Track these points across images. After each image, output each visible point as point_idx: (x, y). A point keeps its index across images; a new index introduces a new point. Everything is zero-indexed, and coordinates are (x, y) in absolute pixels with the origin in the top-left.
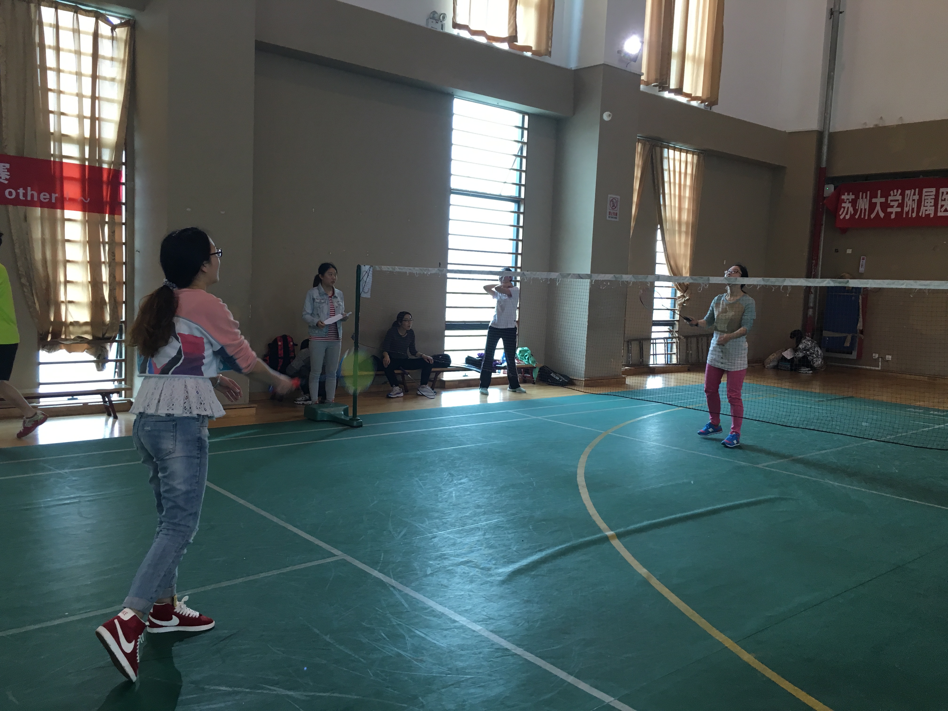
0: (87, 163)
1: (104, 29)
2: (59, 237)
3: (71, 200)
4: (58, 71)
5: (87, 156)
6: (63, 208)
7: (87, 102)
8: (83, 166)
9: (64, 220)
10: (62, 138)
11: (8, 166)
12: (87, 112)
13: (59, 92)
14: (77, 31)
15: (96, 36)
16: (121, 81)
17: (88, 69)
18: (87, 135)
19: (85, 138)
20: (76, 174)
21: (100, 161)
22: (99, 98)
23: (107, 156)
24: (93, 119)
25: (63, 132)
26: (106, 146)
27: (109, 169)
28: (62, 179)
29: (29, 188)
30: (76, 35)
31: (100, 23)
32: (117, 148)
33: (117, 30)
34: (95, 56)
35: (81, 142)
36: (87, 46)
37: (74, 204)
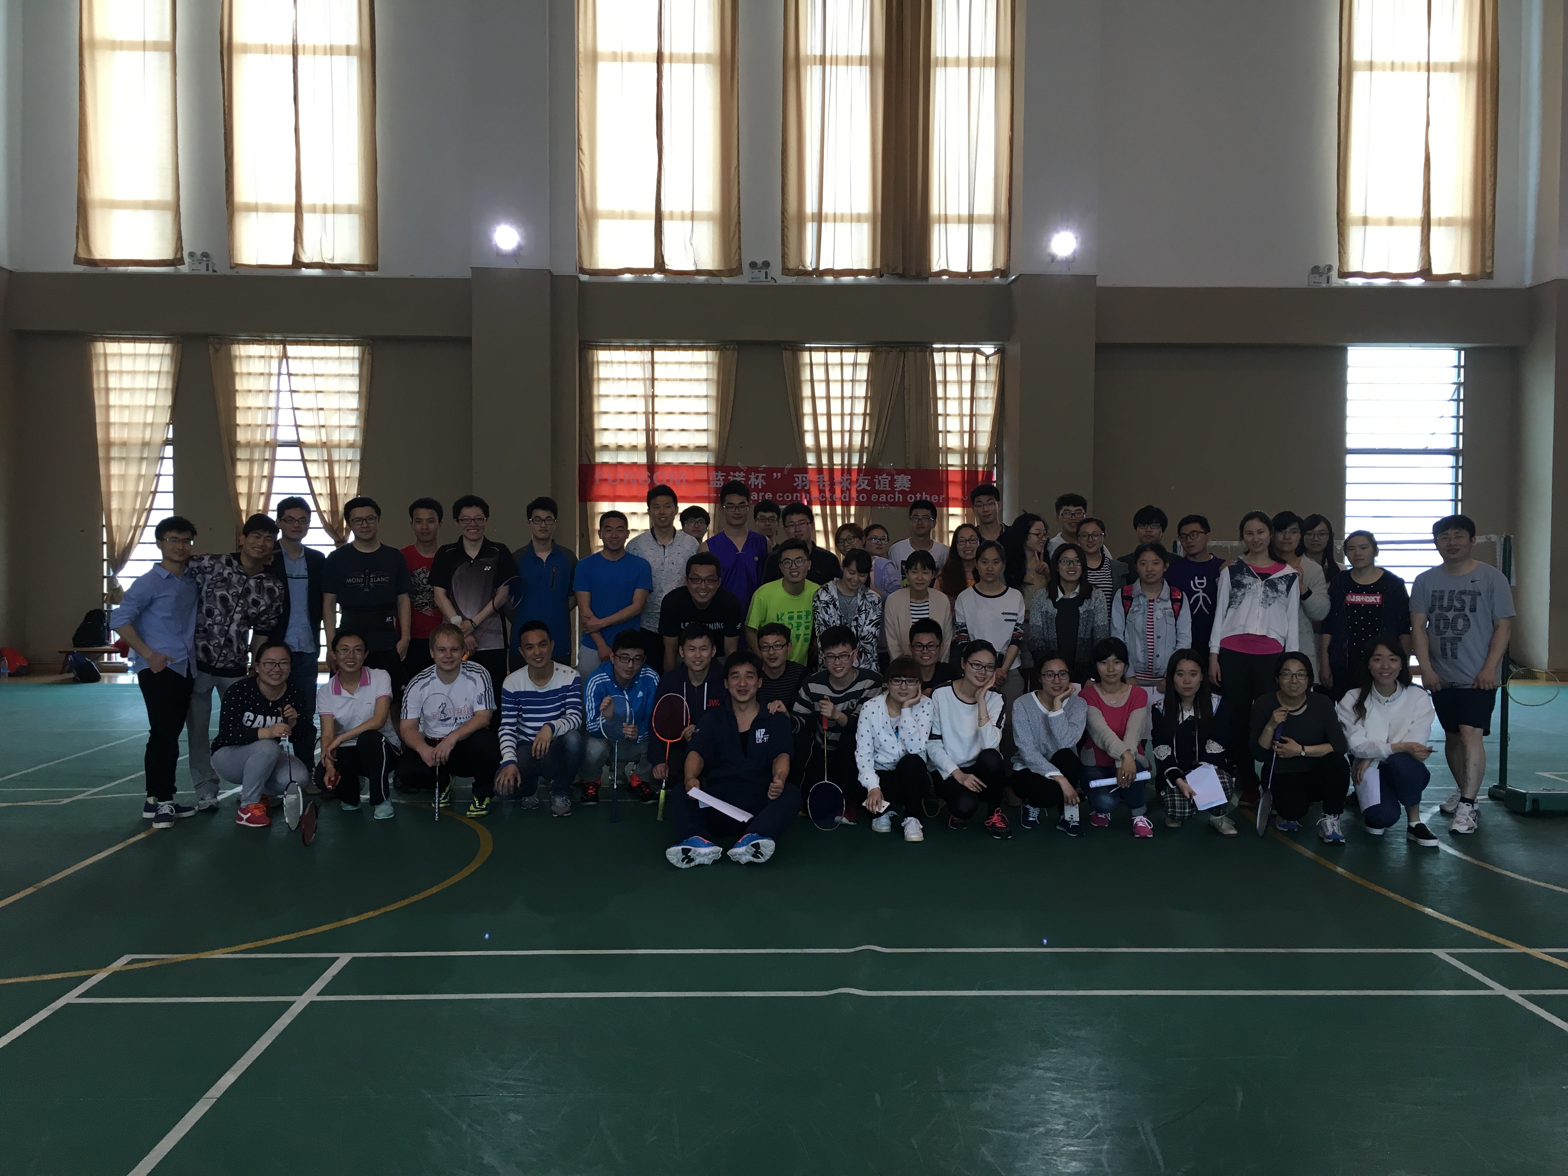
0: (966, 469)
1: (981, 360)
2: (945, 529)
3: (954, 499)
4: (946, 399)
5: (966, 463)
6: (948, 507)
7: (966, 420)
8: (963, 471)
9: (949, 515)
10: (949, 450)
11: (909, 477)
12: (966, 428)
13: (946, 415)
14: (959, 366)
15: (974, 366)
16: (993, 398)
17: (967, 392)
18: (966, 445)
19: (965, 448)
20: (958, 478)
21: (976, 465)
22: (975, 415)
23: (982, 460)
24: (971, 432)
25: (949, 445)
26: (981, 453)
27: (984, 471)
28: (947, 482)
29: (924, 493)
30: (959, 367)
31: (977, 355)
32: (991, 451)
33: (990, 358)
34: (973, 382)
35: (962, 452)
36: (967, 375)
37: (956, 503)
